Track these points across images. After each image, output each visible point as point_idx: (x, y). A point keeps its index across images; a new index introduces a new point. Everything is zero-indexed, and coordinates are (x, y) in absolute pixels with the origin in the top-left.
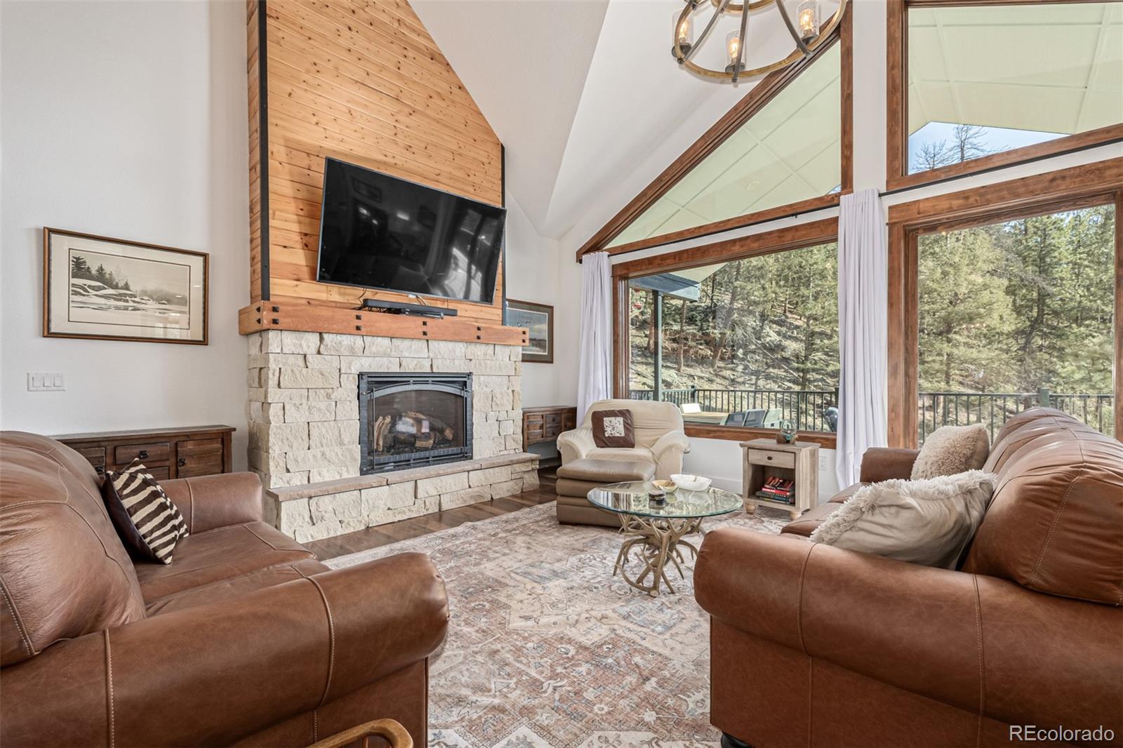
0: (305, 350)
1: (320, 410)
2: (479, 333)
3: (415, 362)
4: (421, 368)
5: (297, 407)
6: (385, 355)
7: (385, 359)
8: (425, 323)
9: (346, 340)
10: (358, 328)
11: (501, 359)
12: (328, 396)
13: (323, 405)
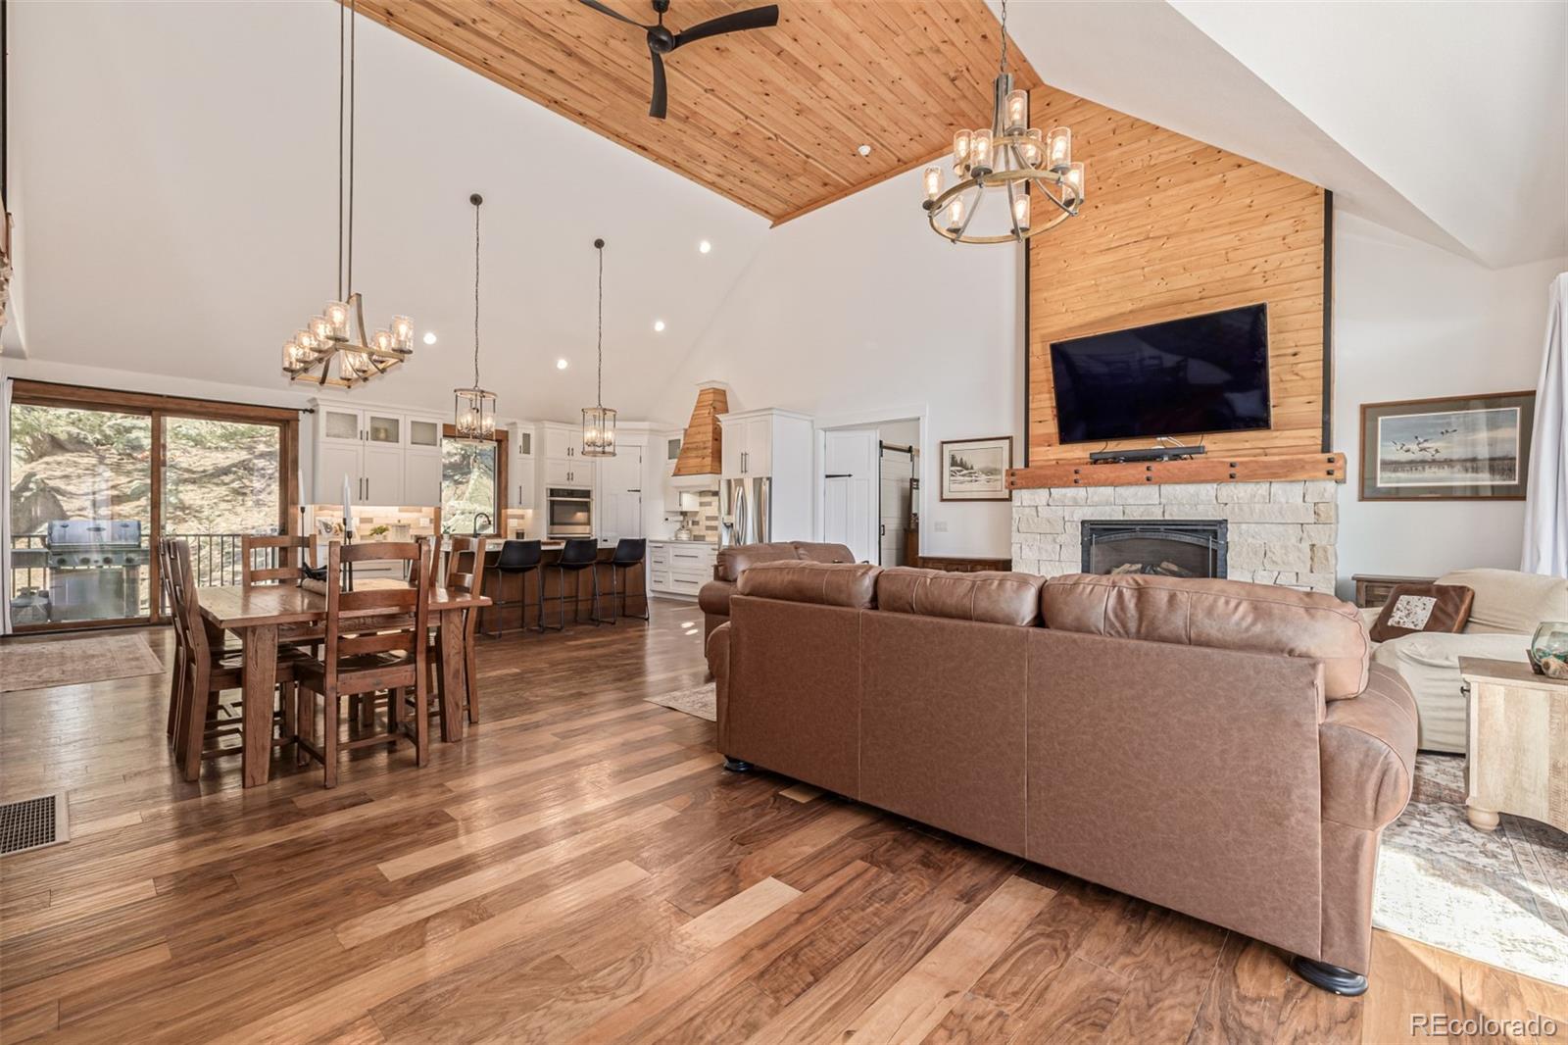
0: (1038, 503)
1: (1046, 551)
2: (1233, 471)
3: (1142, 509)
4: (1148, 515)
5: (1030, 547)
6: (1107, 503)
7: (1107, 508)
8: (1148, 469)
9: (1070, 492)
10: (1076, 482)
11: (1283, 500)
12: (1054, 540)
13: (1050, 548)
